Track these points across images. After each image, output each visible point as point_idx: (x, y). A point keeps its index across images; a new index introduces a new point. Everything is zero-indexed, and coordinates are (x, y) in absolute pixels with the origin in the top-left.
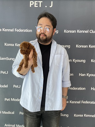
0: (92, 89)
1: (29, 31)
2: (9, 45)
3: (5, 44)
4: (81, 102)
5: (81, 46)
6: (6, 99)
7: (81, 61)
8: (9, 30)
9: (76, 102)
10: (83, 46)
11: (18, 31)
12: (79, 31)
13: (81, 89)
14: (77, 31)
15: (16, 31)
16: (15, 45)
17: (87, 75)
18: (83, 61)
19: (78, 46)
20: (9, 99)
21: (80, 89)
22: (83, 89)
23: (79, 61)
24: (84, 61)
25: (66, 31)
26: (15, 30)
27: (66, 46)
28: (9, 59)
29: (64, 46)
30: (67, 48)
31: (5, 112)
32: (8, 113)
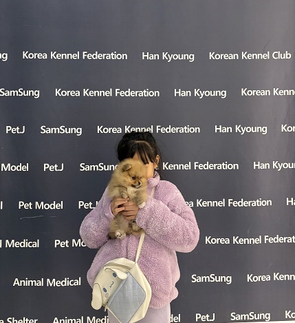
0: (290, 203)
1: (119, 56)
2: (67, 93)
3: (57, 92)
4: (263, 239)
5: (253, 93)
9: (249, 241)
10: (258, 92)
11: (90, 56)
12: (246, 55)
13: (261, 203)
15: (86, 57)
16: (82, 93)
17: (274, 165)
18: (262, 130)
20: (67, 242)
24: (264, 130)
25: (214, 56)
26: (84, 56)
27: (215, 93)
28: (68, 131)
29: (210, 93)
30: (219, 97)
31: (54, 280)
32: (64, 283)
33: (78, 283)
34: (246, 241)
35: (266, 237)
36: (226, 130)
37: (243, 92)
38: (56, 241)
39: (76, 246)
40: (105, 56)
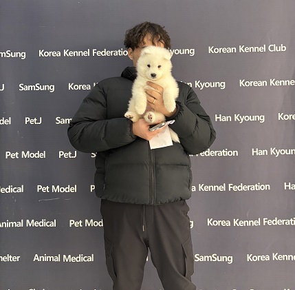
0: (288, 188)
1: (125, 53)
2: (79, 87)
3: (70, 86)
4: (262, 221)
5: (250, 84)
6: (72, 222)
7: (254, 118)
8: (78, 54)
10: (255, 83)
11: (99, 53)
14: (238, 49)
15: (96, 54)
16: (92, 87)
17: (272, 151)
18: (259, 118)
19: (244, 83)
21: (257, 187)
22: (265, 187)
23: (250, 118)
24: (262, 119)
25: (213, 50)
26: (94, 53)
29: (210, 85)
30: (218, 88)
31: (70, 256)
32: (78, 259)
33: (91, 259)
34: (246, 223)
35: (264, 219)
36: (226, 119)
37: (241, 83)
38: (71, 221)
39: (89, 225)
40: (113, 53)
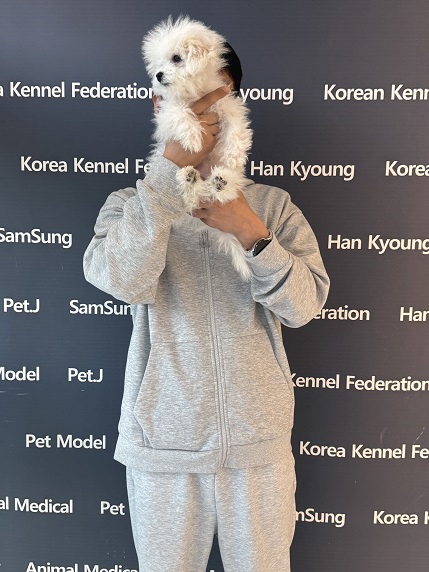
1: (143, 93)
2: (43, 166)
3: (24, 163)
4: (409, 452)
5: (409, 170)
6: (30, 439)
7: (412, 244)
8: (41, 91)
9: (382, 453)
11: (86, 92)
12: (401, 92)
13: (411, 386)
15: (77, 94)
16: (71, 166)
18: (422, 244)
19: (395, 168)
20: (48, 439)
21: (404, 385)
22: (422, 386)
23: (401, 244)
24: (426, 246)
25: (333, 92)
26: (74, 90)
27: (333, 171)
28: (46, 239)
29: (322, 170)
30: (339, 178)
31: (27, 501)
32: (43, 508)
33: (68, 508)
34: (377, 453)
35: (414, 447)
36: (350, 244)
37: (389, 168)
38: (28, 436)
39: (64, 446)
40: (116, 92)
